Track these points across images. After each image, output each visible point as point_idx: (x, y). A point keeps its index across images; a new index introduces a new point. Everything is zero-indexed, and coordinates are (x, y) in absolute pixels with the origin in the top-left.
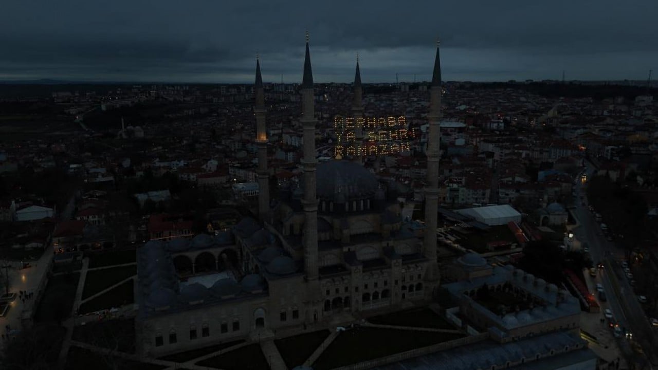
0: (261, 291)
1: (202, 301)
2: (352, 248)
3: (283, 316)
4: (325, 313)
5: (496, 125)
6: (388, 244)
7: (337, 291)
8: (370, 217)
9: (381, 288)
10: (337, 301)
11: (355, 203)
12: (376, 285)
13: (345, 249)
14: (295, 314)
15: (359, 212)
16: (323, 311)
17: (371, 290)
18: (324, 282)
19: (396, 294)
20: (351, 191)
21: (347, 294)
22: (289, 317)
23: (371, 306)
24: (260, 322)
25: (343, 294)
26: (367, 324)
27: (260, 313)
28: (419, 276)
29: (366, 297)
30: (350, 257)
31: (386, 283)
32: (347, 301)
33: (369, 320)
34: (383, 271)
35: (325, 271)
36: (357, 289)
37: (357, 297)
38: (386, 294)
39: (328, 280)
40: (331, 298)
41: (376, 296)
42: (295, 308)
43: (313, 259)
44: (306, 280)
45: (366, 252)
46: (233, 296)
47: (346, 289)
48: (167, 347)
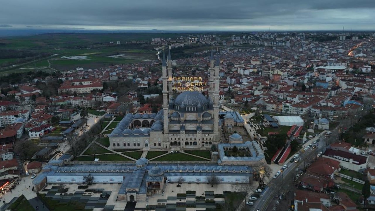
0: (148, 135)
1: (128, 135)
2: (184, 125)
3: (155, 145)
4: (171, 146)
5: (366, 69)
6: (199, 125)
7: (175, 139)
8: (195, 114)
9: (193, 141)
10: (176, 143)
11: (189, 108)
12: (191, 139)
13: (181, 125)
14: (160, 144)
15: (191, 112)
16: (169, 145)
17: (189, 141)
18: (170, 135)
19: (199, 144)
20: (189, 103)
21: (179, 141)
22: (157, 145)
23: (189, 147)
24: (147, 145)
25: (177, 141)
26: (184, 153)
27: (147, 142)
28: (210, 139)
29: (187, 143)
30: (183, 128)
31: (195, 139)
32: (180, 143)
33: (185, 151)
34: (194, 134)
35: (171, 132)
36: (183, 139)
37: (183, 143)
38: (195, 143)
39: (171, 134)
40: (173, 141)
41: (191, 143)
42: (160, 143)
43: (166, 127)
44: (163, 133)
45: (191, 127)
46: (138, 135)
47: (179, 139)
48: (117, 147)
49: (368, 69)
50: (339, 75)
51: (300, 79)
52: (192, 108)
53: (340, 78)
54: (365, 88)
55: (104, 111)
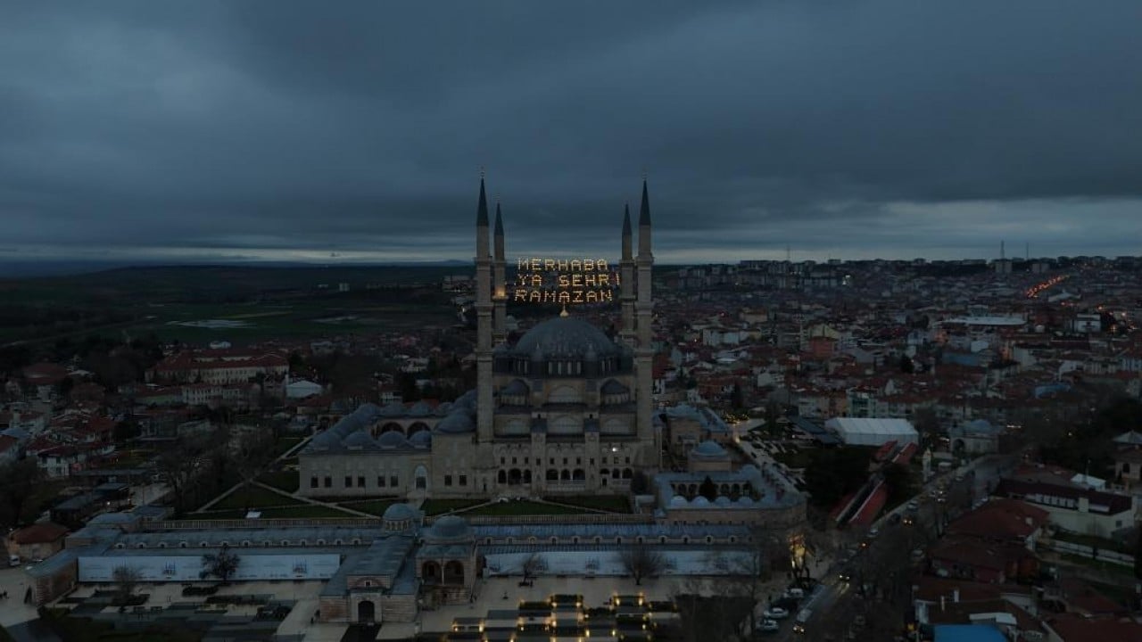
0: (424, 447)
1: (361, 448)
2: (543, 415)
3: (448, 481)
4: (499, 485)
5: (1084, 323)
6: (591, 416)
7: (515, 460)
8: (577, 383)
9: (572, 467)
10: (515, 474)
11: (560, 365)
12: (565, 461)
13: (535, 415)
14: (463, 480)
15: (565, 376)
16: (495, 481)
17: (559, 467)
18: (497, 447)
19: (592, 477)
20: (559, 350)
21: (527, 467)
22: (456, 482)
23: (559, 487)
24: (421, 483)
25: (522, 468)
26: (541, 501)
27: (421, 471)
28: (627, 460)
29: (551, 475)
30: (539, 424)
31: (579, 461)
32: (528, 475)
33: (546, 498)
34: (574, 445)
35: (498, 437)
36: (539, 462)
37: (539, 473)
38: (579, 474)
39: (503, 445)
40: (507, 468)
41: (565, 475)
42: (463, 473)
43: (485, 418)
44: (476, 441)
45: (564, 423)
46: (393, 447)
47: (526, 460)
48: (322, 490)
49: (1093, 323)
50: (1009, 336)
51: (892, 347)
52: (569, 365)
53: (1013, 342)
54: (1091, 360)
55: (288, 416)
